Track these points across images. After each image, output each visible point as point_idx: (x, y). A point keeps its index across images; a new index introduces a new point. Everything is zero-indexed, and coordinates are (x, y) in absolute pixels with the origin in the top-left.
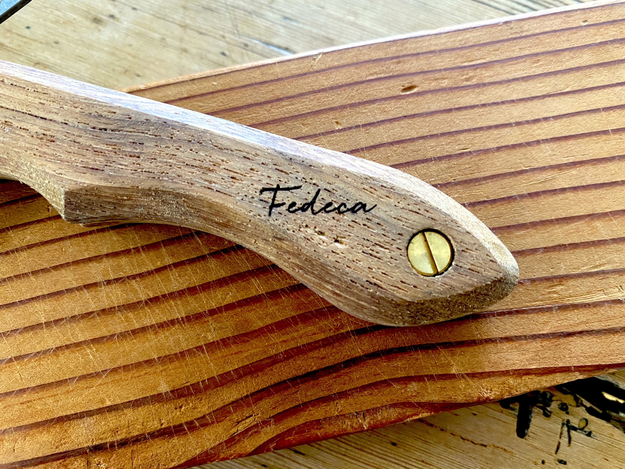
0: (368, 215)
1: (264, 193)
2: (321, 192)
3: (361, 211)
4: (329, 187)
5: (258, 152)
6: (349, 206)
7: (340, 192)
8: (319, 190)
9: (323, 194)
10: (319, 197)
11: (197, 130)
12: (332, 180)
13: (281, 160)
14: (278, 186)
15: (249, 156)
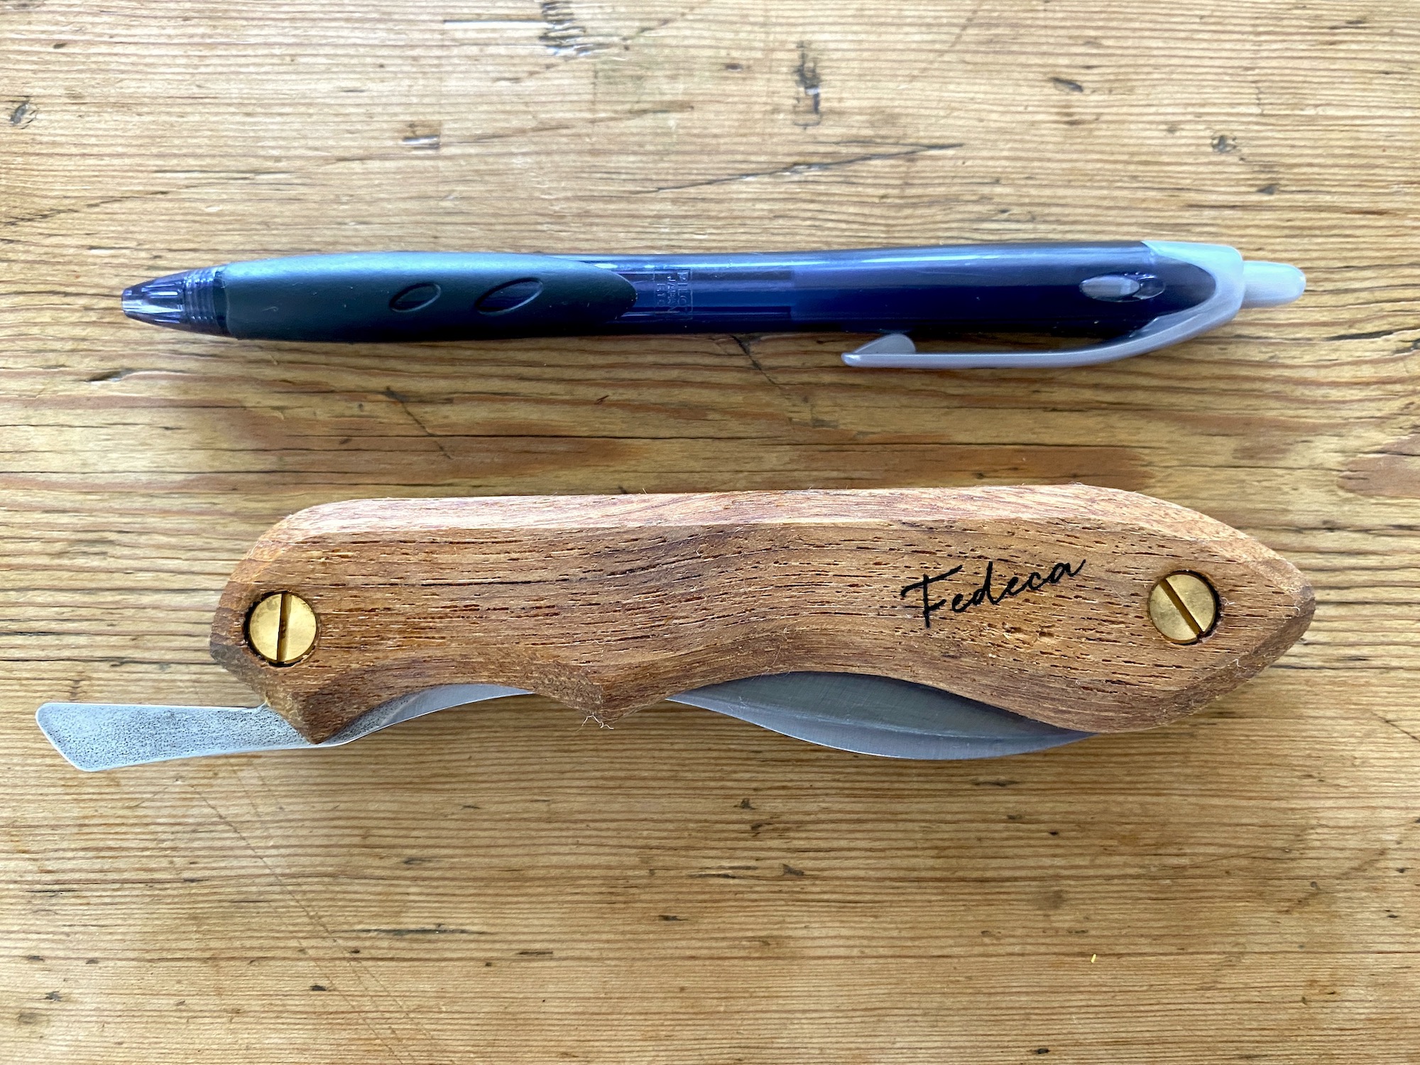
0: (1077, 580)
1: (908, 594)
2: (994, 566)
3: (1065, 576)
4: (1005, 556)
5: (878, 534)
6: (1045, 576)
7: (1025, 557)
8: (991, 564)
9: (999, 569)
10: (994, 575)
11: (773, 529)
12: (1006, 542)
13: (914, 535)
14: (926, 577)
15: (867, 544)
